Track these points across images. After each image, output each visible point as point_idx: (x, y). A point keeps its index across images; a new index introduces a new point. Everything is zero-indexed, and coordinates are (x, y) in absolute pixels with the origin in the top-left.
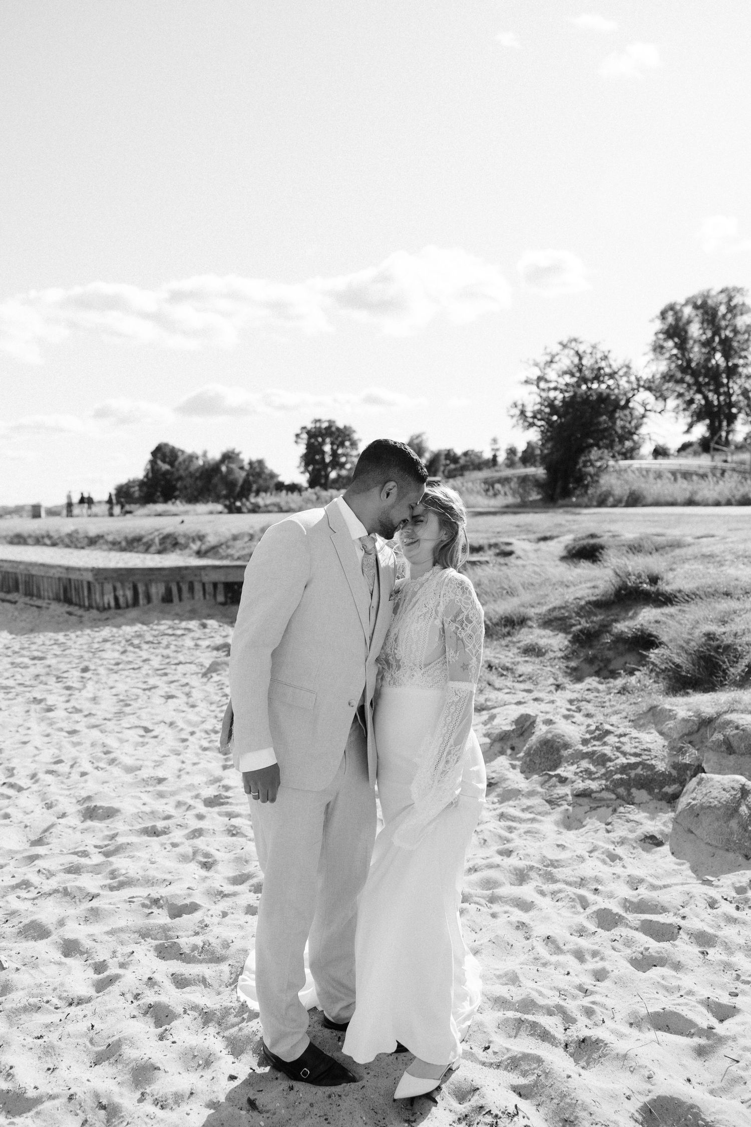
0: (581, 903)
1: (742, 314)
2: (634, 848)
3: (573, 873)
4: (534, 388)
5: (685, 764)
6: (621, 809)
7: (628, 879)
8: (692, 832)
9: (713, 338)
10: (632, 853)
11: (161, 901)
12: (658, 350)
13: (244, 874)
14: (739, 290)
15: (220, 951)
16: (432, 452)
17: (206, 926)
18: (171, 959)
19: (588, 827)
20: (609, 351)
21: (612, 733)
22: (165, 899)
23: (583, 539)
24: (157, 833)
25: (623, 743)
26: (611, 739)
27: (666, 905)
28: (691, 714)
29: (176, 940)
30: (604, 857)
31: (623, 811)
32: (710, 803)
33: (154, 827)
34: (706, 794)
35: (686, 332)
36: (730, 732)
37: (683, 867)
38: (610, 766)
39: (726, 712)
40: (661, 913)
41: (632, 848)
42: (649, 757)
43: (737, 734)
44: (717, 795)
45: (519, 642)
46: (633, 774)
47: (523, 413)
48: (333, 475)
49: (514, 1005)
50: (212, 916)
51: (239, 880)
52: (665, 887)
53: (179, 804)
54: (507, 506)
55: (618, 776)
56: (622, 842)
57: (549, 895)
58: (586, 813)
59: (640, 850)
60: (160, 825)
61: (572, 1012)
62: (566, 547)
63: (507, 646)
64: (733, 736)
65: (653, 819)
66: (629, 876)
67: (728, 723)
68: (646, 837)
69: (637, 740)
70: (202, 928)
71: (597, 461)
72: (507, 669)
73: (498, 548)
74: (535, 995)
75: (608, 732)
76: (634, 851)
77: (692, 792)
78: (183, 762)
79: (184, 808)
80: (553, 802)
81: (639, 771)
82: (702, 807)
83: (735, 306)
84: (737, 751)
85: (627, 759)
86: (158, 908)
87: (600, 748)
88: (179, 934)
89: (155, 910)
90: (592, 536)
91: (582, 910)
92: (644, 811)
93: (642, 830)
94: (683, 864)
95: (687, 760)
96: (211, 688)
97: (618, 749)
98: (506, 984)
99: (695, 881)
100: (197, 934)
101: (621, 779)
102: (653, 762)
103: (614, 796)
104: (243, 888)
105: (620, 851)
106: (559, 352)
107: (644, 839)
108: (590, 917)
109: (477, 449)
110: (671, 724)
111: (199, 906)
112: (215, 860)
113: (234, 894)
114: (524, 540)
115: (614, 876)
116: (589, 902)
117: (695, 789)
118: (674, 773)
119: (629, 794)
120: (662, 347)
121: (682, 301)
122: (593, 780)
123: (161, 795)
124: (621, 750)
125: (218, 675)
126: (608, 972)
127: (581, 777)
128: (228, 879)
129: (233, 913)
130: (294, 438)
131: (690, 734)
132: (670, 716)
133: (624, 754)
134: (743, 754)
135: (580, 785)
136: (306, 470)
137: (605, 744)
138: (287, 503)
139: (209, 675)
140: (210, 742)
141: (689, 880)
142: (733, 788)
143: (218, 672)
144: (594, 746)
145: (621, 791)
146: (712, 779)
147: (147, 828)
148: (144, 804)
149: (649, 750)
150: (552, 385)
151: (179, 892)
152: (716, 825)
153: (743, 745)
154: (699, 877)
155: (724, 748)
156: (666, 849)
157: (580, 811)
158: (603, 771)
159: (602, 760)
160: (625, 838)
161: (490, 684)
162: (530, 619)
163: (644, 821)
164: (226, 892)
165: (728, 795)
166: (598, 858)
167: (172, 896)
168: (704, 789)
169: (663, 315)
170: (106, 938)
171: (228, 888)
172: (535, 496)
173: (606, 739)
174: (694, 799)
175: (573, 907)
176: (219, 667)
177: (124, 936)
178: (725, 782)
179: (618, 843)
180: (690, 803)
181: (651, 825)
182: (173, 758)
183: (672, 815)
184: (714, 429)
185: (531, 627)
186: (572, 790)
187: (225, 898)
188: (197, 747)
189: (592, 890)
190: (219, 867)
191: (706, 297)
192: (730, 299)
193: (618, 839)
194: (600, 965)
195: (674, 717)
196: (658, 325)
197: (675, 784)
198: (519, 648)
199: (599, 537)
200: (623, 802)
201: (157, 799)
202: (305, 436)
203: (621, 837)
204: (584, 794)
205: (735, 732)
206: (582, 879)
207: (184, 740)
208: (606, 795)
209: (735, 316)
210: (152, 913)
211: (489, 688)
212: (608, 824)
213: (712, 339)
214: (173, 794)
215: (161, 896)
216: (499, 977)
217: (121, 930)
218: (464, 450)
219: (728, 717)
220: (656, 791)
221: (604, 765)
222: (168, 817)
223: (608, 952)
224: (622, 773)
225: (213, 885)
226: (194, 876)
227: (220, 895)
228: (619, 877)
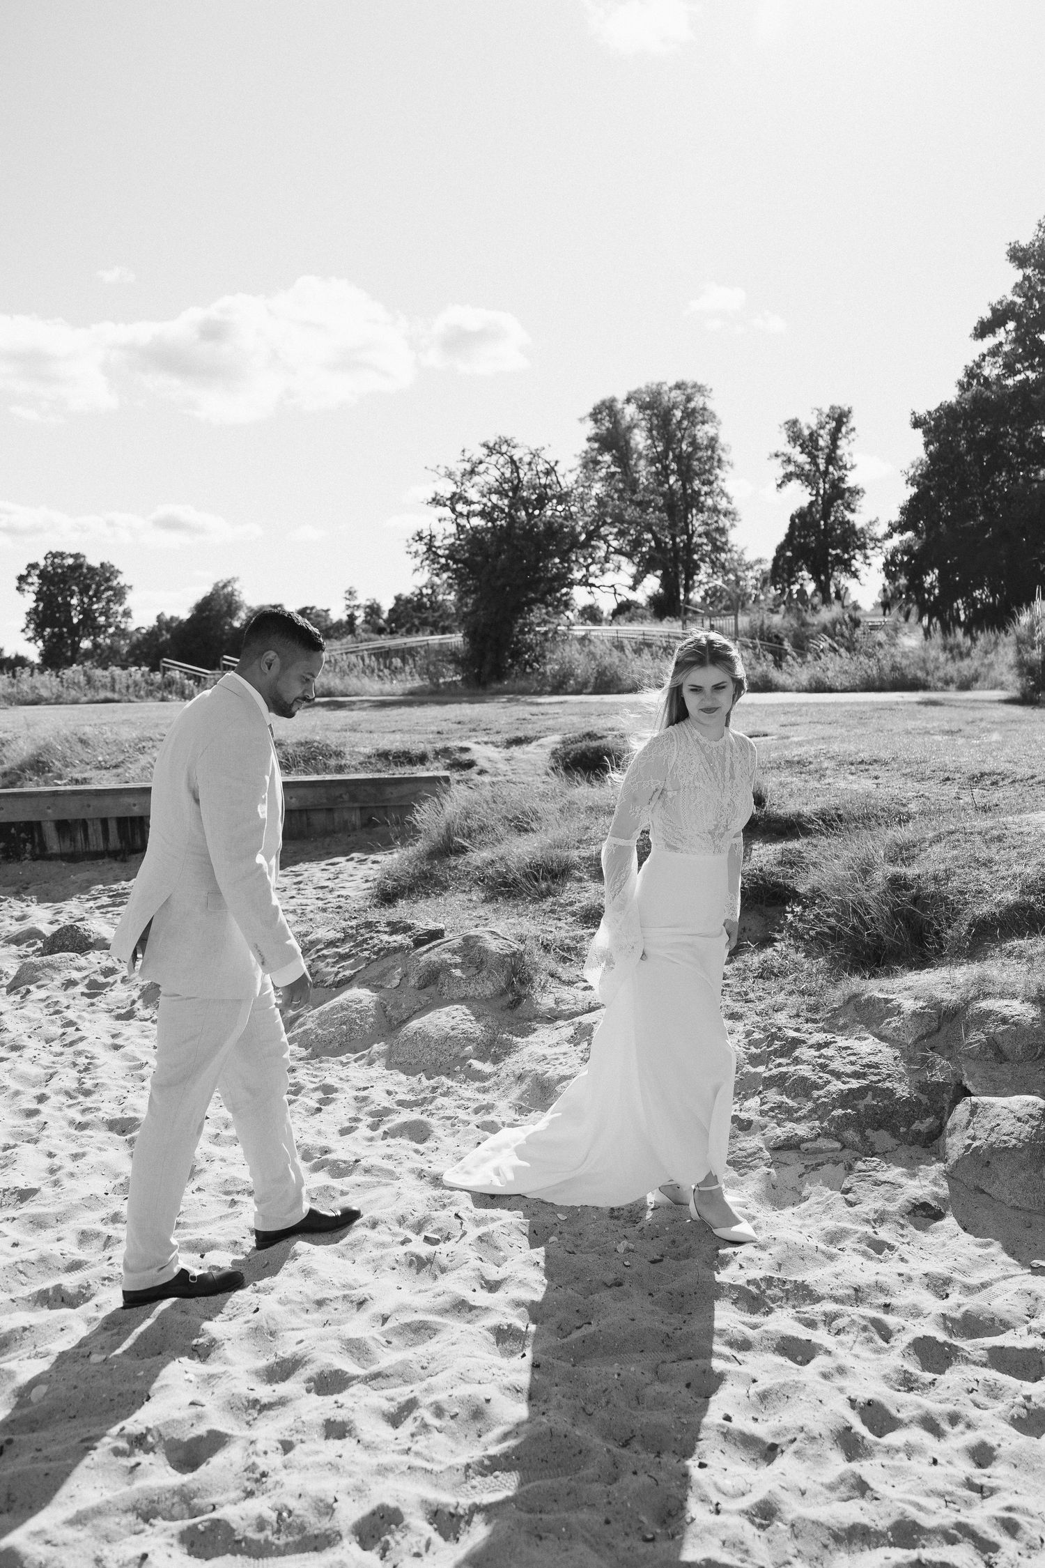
0: (879, 1332)
1: (703, 423)
2: (902, 1226)
3: (838, 1282)
4: (446, 512)
5: (938, 1083)
6: (860, 1165)
7: (926, 1281)
8: (983, 1192)
9: (665, 453)
10: (902, 1236)
11: (150, 1439)
12: (591, 466)
13: (284, 1361)
14: (699, 388)
15: (317, 1525)
16: (250, 609)
17: (264, 1475)
18: (218, 1555)
19: (812, 1200)
20: (557, 462)
21: (804, 1042)
22: (155, 1434)
23: (576, 742)
24: (66, 1299)
25: (831, 1058)
26: (804, 1052)
27: (1007, 1317)
28: (921, 1004)
29: (214, 1515)
30: (863, 1247)
31: (864, 1168)
32: (1005, 1142)
33: (58, 1288)
34: (992, 1130)
35: (627, 443)
36: (993, 1028)
37: (992, 1250)
38: (820, 1097)
39: (976, 998)
40: (1003, 1332)
41: (899, 1227)
42: (879, 1077)
43: (1006, 1031)
44: (1012, 1129)
45: (571, 904)
46: (861, 1105)
47: (430, 547)
48: (86, 644)
49: (884, 1535)
50: (265, 1453)
51: (280, 1371)
52: (984, 1286)
53: (85, 1237)
54: (412, 693)
55: (838, 1112)
56: (881, 1218)
57: (821, 1325)
58: (800, 1176)
59: (911, 1228)
60: (70, 1282)
61: (985, 1532)
62: (554, 753)
63: (552, 911)
64: (1001, 1034)
65: (913, 1176)
66: (926, 1275)
67: (989, 1014)
68: (915, 1206)
69: (849, 1052)
70: (257, 1481)
71: (539, 625)
72: (569, 949)
73: (449, 758)
74: (913, 1513)
75: (796, 1043)
76: (904, 1232)
77: (967, 1128)
78: (51, 1155)
79: (98, 1243)
80: (740, 1163)
81: (869, 1100)
82: (992, 1150)
83: (694, 410)
84: (1011, 1057)
85: (844, 1083)
86: (147, 1452)
87: (792, 1069)
88: (213, 1500)
89: (140, 1457)
90: (590, 736)
91: (884, 1345)
92: (898, 1165)
93: (905, 1197)
94: (988, 1245)
95: (939, 1078)
96: (33, 1010)
97: (823, 1067)
98: (850, 1498)
99: (1019, 1271)
100: (250, 1494)
101: (845, 1115)
102: (888, 1084)
103: (837, 1145)
104: (292, 1387)
105: (884, 1234)
106: (483, 458)
107: (913, 1211)
108: (906, 1355)
109: (320, 606)
110: (895, 1022)
111: (227, 1435)
112: (214, 1340)
113: (282, 1402)
114: (486, 743)
115: (901, 1278)
116: (891, 1328)
117: (969, 1122)
118: (924, 1099)
119: (865, 1139)
120: (596, 462)
121: (621, 396)
122: (798, 1120)
123: (38, 1223)
124: (829, 1068)
125: (39, 987)
126: (992, 1449)
127: (773, 1117)
128: (257, 1373)
129: (302, 1442)
130: (16, 583)
131: (929, 1035)
132: (889, 1010)
133: (838, 1075)
134: (1020, 1062)
135: (779, 1132)
136: (39, 634)
137: (797, 1061)
138: (33, 688)
139: (23, 989)
140: (84, 1111)
141: (1012, 1271)
142: (1031, 1116)
143: (39, 983)
144: (780, 1065)
145: (851, 1135)
146: (992, 1106)
147: (46, 1291)
148: (15, 1245)
149: (876, 1066)
150: (477, 508)
151: (177, 1415)
152: (1023, 1175)
153: (1020, 1047)
154: (1025, 1264)
155: (990, 1055)
156: (950, 1222)
157: (791, 1173)
158: (810, 1105)
159: (803, 1088)
160: (884, 1212)
161: (552, 976)
162: (575, 867)
163: (903, 1180)
164: (265, 1401)
165: (1027, 1128)
166: (854, 1250)
167: (167, 1424)
168: (984, 1121)
169: (595, 416)
170: (70, 1533)
171: (265, 1392)
172: (451, 676)
173: (797, 1053)
174: (974, 1138)
175: (870, 1340)
176: (39, 974)
177: (109, 1523)
178: (1017, 1108)
179: (875, 1221)
180: (970, 1145)
181: (917, 1187)
182: (26, 1150)
183: (941, 1166)
184: (669, 583)
185: (580, 880)
186: (766, 1141)
187: (265, 1413)
188: (65, 1124)
189: (879, 1307)
190: (229, 1351)
191: (656, 394)
192: (689, 399)
193: (872, 1216)
194: (972, 1438)
195: (898, 1011)
196: (590, 428)
197: (928, 1117)
198: (573, 914)
199: (601, 738)
200: (858, 1154)
201: (33, 1230)
202: (34, 579)
203: (876, 1212)
204: (790, 1145)
205: (1002, 1028)
206: (856, 1290)
207: (31, 1113)
208: (823, 1143)
209: (694, 424)
210: (138, 1464)
211: (552, 983)
212: (847, 1191)
213: (664, 455)
214: (60, 1219)
215: (148, 1430)
216: (832, 1488)
217: (98, 1512)
218: (300, 606)
219: (985, 1005)
220: (902, 1130)
221: (808, 1096)
222: (75, 1266)
223: (973, 1413)
224: (843, 1107)
225: (235, 1391)
226: (187, 1376)
227: (254, 1407)
228: (910, 1279)
